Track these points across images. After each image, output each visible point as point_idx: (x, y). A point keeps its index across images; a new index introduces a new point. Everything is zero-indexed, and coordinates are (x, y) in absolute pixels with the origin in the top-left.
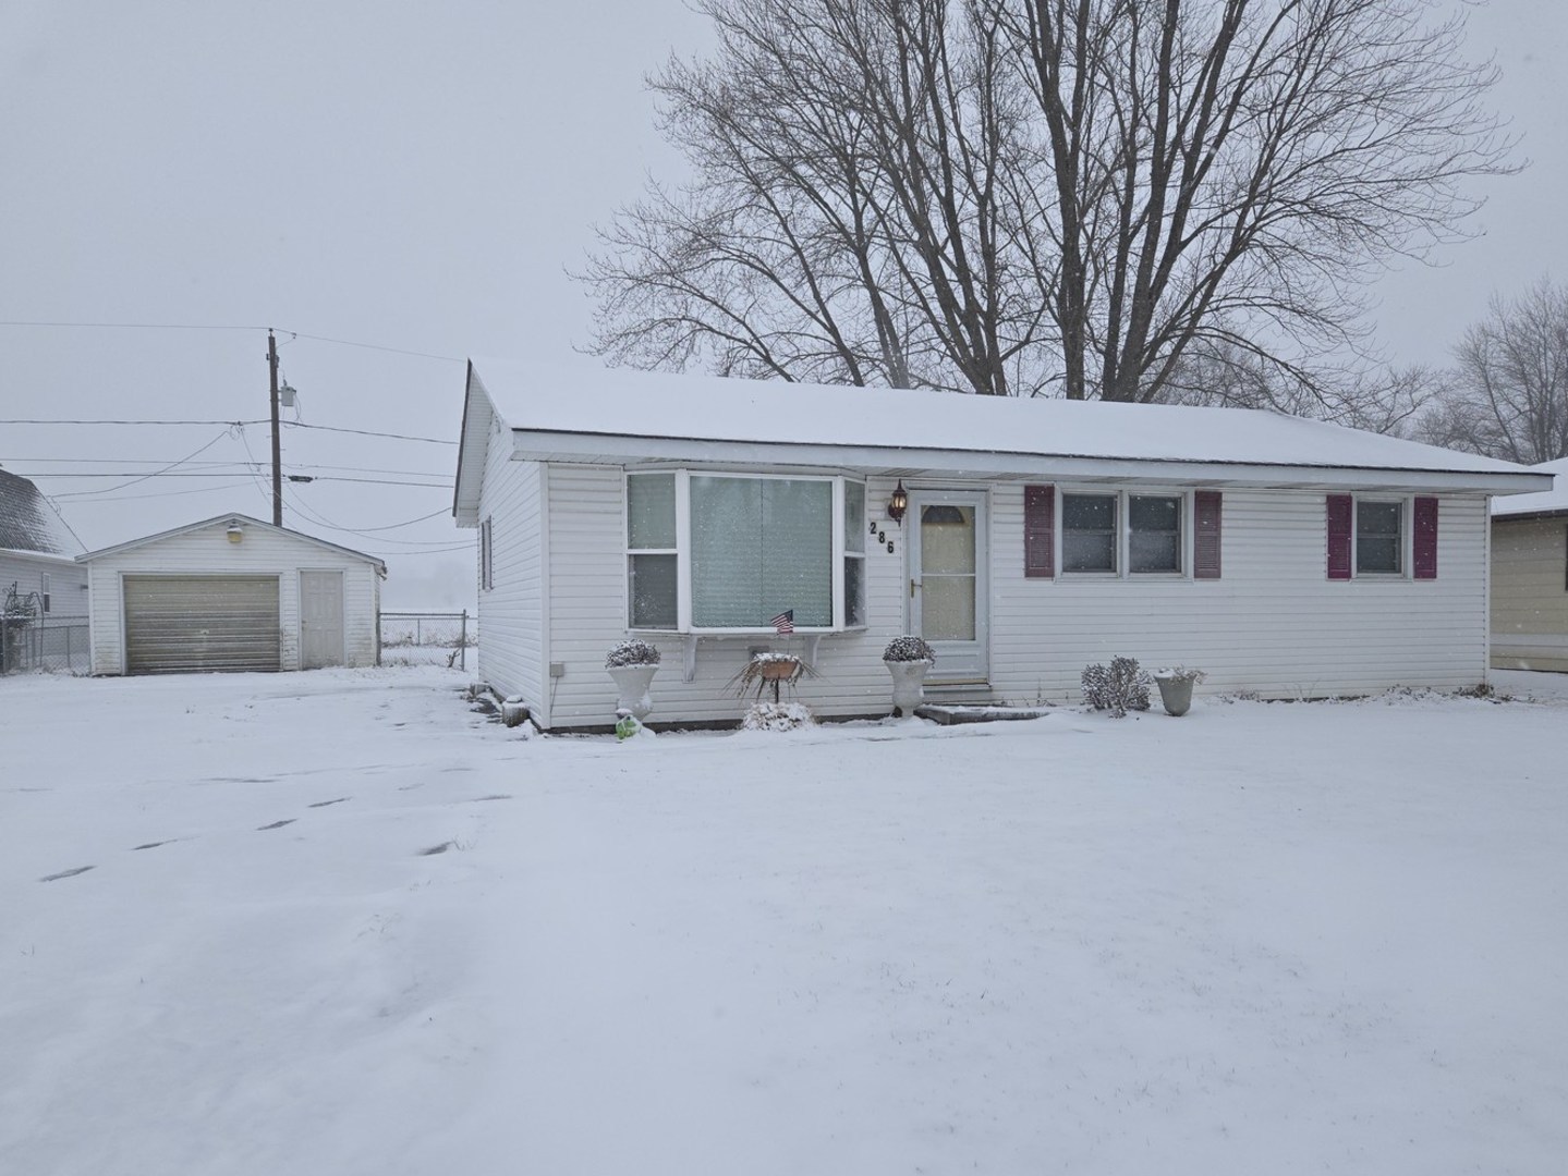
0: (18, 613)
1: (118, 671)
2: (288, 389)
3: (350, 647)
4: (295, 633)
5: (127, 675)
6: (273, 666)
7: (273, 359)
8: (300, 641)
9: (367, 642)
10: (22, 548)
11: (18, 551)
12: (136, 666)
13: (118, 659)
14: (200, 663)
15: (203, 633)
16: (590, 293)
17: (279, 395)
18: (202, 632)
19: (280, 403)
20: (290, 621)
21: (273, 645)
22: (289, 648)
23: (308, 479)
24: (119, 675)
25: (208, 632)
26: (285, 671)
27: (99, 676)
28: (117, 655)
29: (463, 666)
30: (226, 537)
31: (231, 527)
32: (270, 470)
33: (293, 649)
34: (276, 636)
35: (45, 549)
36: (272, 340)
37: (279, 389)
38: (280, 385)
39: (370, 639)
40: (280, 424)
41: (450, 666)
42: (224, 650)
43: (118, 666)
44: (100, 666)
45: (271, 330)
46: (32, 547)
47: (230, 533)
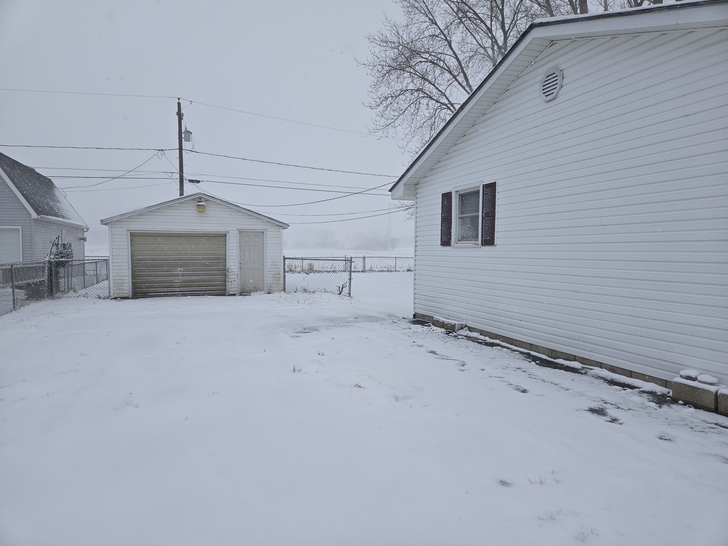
0: (62, 257)
1: (127, 295)
2: (188, 132)
3: (268, 280)
4: (236, 270)
5: (133, 298)
6: (222, 292)
7: (180, 115)
8: (239, 275)
9: (278, 276)
10: (52, 216)
11: (50, 217)
12: (139, 293)
13: (127, 289)
14: (178, 289)
15: (179, 271)
16: (369, 73)
17: (183, 135)
18: (179, 269)
19: (183, 140)
20: (233, 263)
21: (221, 277)
22: (232, 280)
23: (198, 182)
24: (128, 298)
25: (182, 270)
26: (230, 295)
27: (116, 298)
28: (127, 285)
29: (349, 294)
30: (196, 208)
31: (199, 202)
32: (178, 176)
33: (234, 281)
34: (224, 272)
35: (63, 217)
36: (179, 104)
37: (183, 131)
38: (183, 129)
39: (280, 274)
40: (183, 151)
41: (340, 294)
42: (192, 281)
43: (127, 292)
44: (115, 292)
45: (179, 99)
46: (57, 216)
47: (198, 205)
